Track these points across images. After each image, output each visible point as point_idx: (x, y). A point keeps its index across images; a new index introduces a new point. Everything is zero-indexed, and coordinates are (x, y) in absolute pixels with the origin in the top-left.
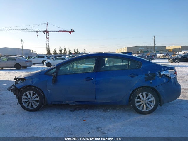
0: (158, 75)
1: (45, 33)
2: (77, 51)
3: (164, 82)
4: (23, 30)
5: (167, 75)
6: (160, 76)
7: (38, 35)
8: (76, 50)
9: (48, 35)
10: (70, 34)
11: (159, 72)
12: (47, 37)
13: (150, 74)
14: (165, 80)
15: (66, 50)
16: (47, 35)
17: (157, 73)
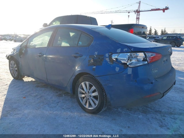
0: (108, 59)
1: (136, 13)
2: (165, 31)
3: (116, 71)
4: (116, 12)
5: (121, 60)
6: (110, 61)
7: (129, 16)
8: (163, 30)
9: (139, 15)
10: (164, 12)
11: (110, 54)
12: (138, 17)
13: (95, 56)
14: (117, 69)
15: (151, 31)
16: (137, 15)
17: (107, 55)
